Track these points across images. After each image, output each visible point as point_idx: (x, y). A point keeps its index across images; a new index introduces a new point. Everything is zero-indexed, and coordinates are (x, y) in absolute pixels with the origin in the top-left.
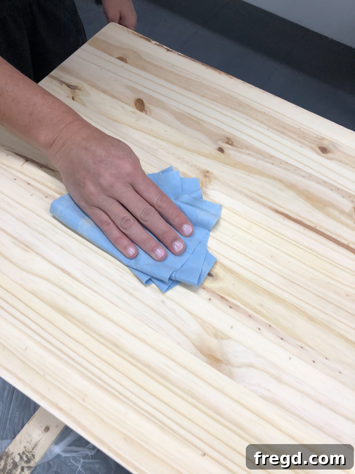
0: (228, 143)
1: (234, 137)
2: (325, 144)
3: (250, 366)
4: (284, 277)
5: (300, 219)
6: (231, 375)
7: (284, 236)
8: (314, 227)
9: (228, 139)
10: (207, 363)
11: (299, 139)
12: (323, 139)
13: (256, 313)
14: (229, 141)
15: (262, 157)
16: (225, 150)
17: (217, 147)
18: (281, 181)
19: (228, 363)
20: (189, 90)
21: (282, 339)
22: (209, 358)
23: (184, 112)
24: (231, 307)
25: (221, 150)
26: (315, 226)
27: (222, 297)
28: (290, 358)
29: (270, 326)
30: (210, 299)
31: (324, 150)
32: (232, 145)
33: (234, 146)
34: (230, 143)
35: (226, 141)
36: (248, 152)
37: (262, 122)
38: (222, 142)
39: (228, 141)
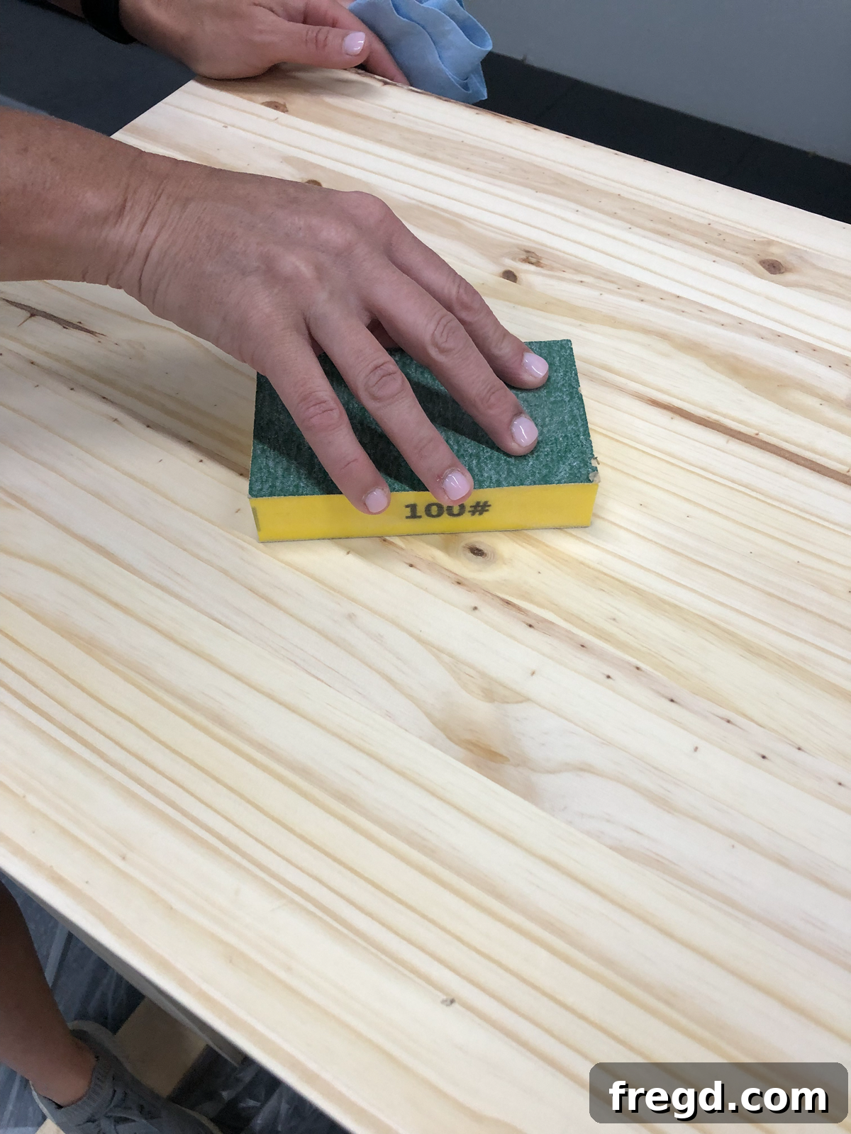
0: (527, 261)
1: (543, 248)
2: (776, 253)
3: (584, 769)
4: (674, 552)
5: (715, 417)
6: (529, 793)
7: (674, 457)
8: (754, 435)
9: (528, 252)
10: (464, 762)
11: (709, 246)
12: (770, 243)
13: (600, 637)
14: (531, 257)
15: (613, 287)
16: (520, 276)
17: (502, 269)
18: (664, 336)
19: (524, 762)
20: (435, 159)
21: (672, 701)
22: (471, 751)
23: (421, 202)
24: (530, 626)
25: (510, 275)
26: (757, 432)
27: (508, 603)
28: (696, 749)
29: (638, 668)
30: (475, 608)
31: (773, 267)
32: (538, 264)
33: (542, 267)
34: (533, 260)
35: (524, 256)
36: (579, 278)
37: (614, 215)
38: (514, 259)
39: (527, 258)
